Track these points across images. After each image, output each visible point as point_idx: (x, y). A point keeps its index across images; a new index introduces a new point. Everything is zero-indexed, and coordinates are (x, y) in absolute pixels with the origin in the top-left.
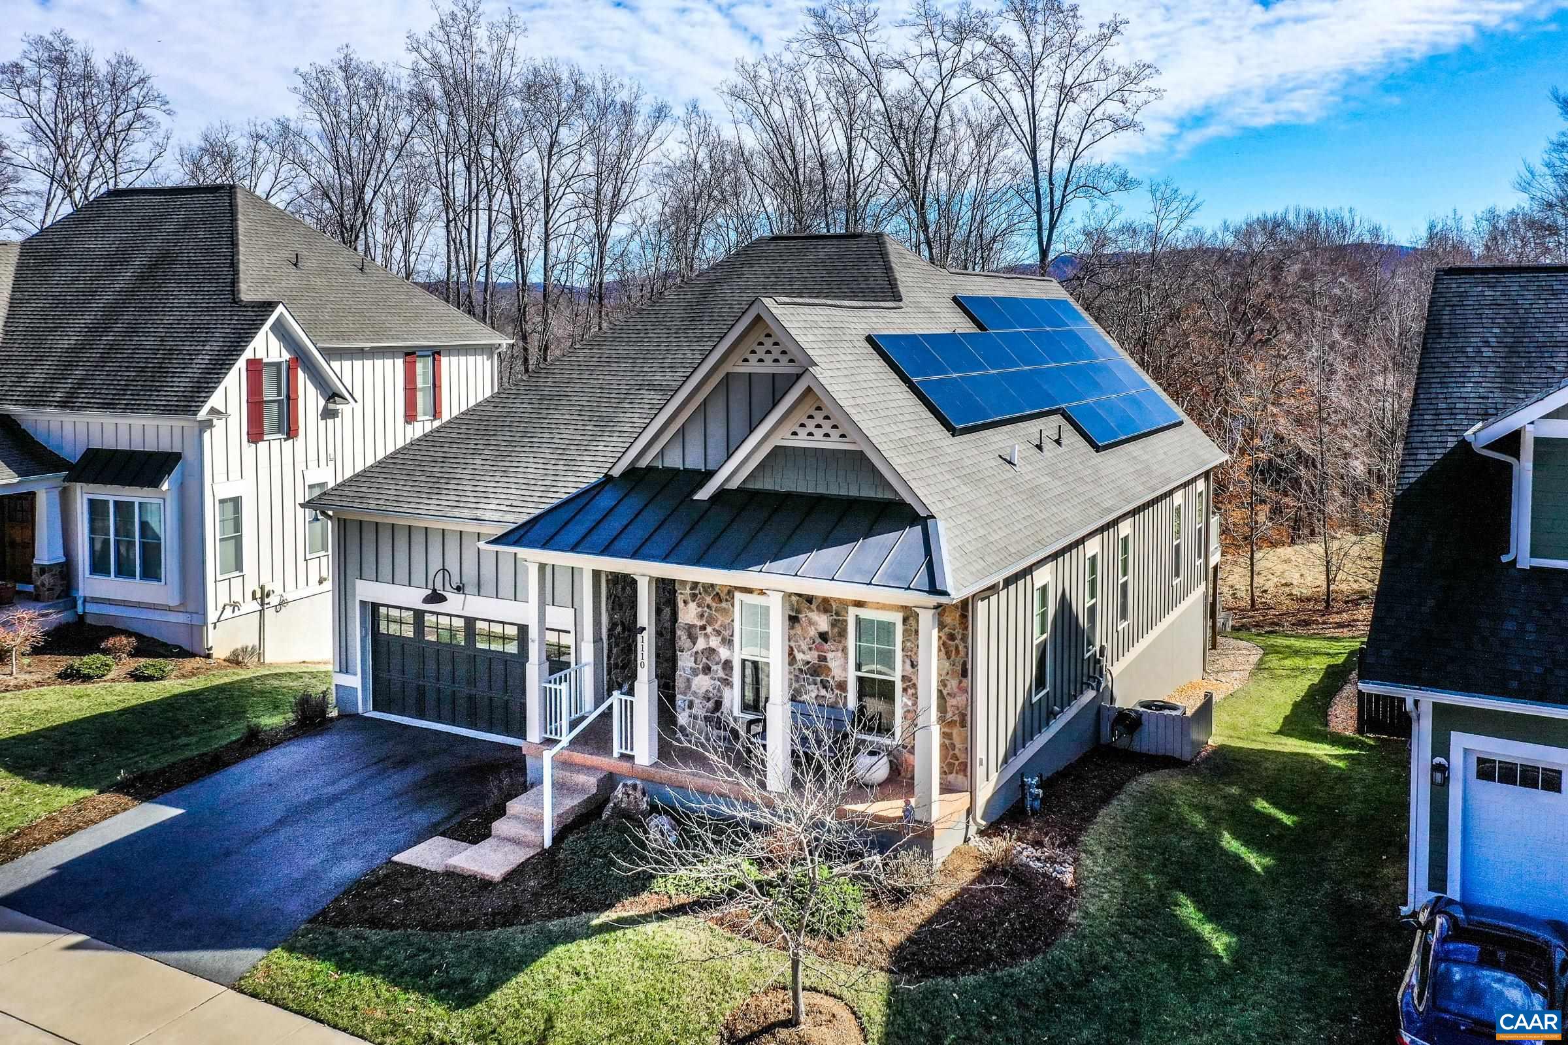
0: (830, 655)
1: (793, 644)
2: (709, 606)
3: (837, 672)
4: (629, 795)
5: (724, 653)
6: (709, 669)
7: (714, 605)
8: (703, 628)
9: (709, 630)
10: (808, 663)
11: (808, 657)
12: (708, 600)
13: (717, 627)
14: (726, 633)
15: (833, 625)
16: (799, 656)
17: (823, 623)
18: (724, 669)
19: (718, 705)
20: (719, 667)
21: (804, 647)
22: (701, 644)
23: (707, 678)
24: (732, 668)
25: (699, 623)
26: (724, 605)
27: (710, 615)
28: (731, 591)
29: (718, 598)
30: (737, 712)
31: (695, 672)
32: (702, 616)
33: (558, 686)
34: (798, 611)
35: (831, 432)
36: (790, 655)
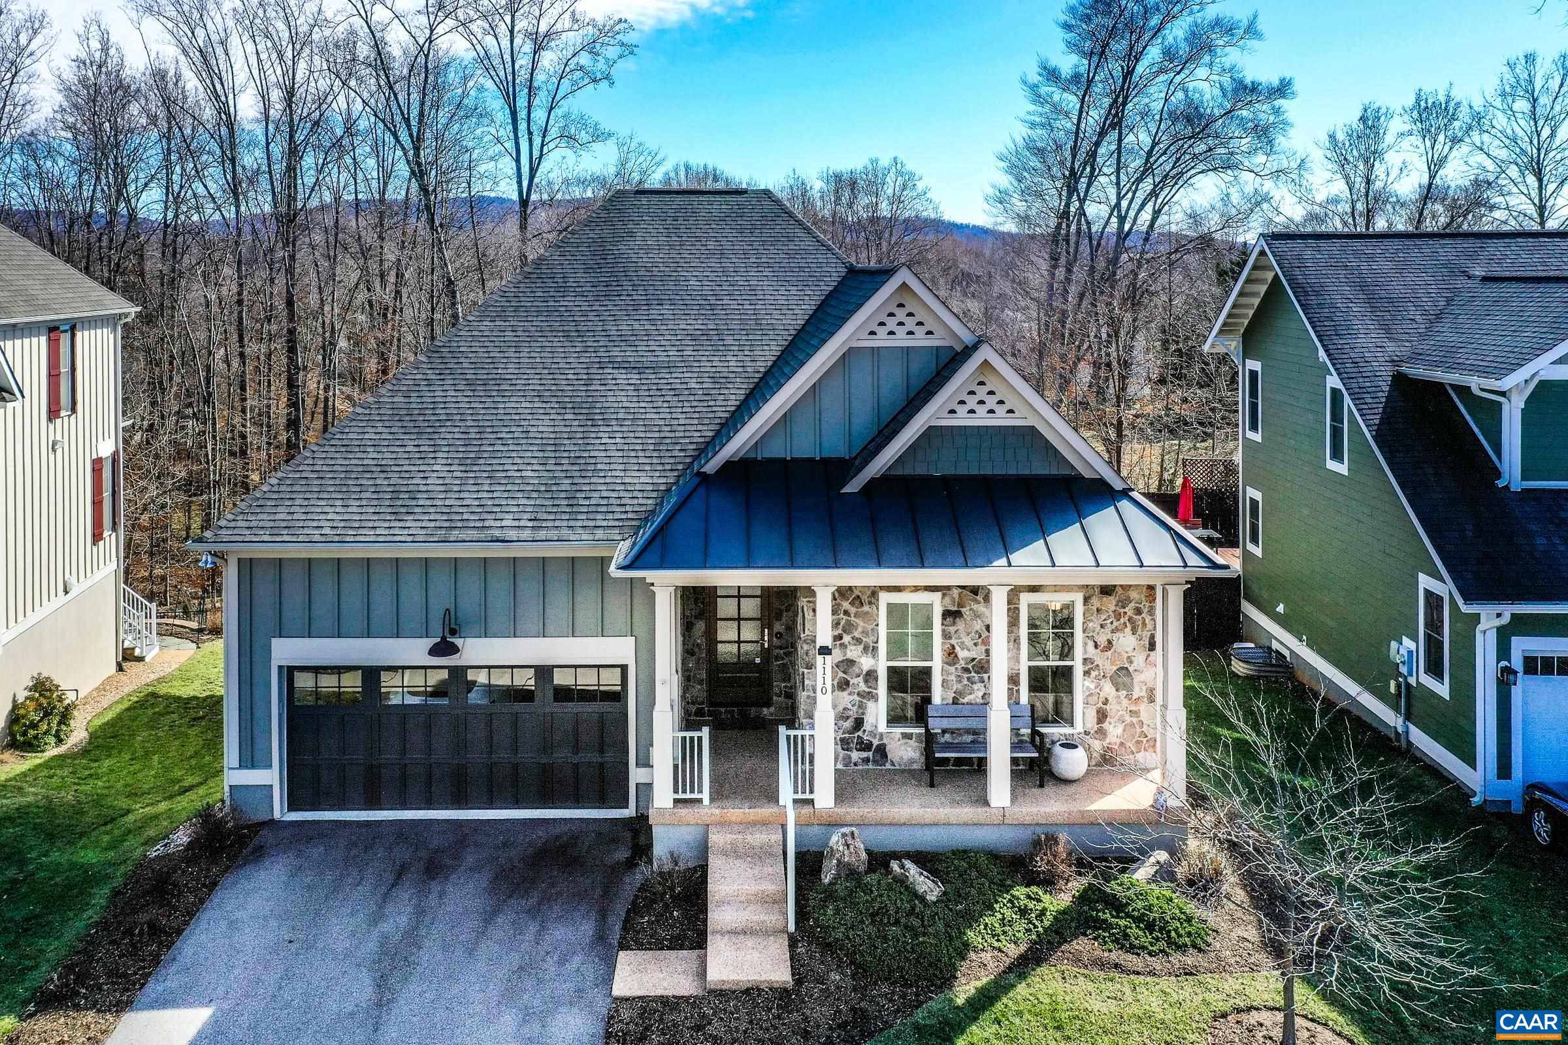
1: (953, 641)
2: (846, 613)
4: (848, 846)
5: (866, 663)
6: (847, 683)
7: (853, 610)
8: (839, 637)
9: (846, 639)
10: (973, 659)
11: (973, 654)
12: (845, 605)
13: (856, 634)
14: (869, 640)
16: (962, 654)
18: (866, 681)
19: (859, 723)
20: (861, 679)
21: (968, 641)
22: (836, 657)
23: (845, 694)
24: (876, 679)
25: (834, 633)
26: (866, 608)
27: (849, 623)
28: (874, 593)
29: (858, 601)
30: (882, 727)
32: (838, 624)
33: (696, 734)
34: (960, 605)
35: (997, 408)
36: (951, 655)
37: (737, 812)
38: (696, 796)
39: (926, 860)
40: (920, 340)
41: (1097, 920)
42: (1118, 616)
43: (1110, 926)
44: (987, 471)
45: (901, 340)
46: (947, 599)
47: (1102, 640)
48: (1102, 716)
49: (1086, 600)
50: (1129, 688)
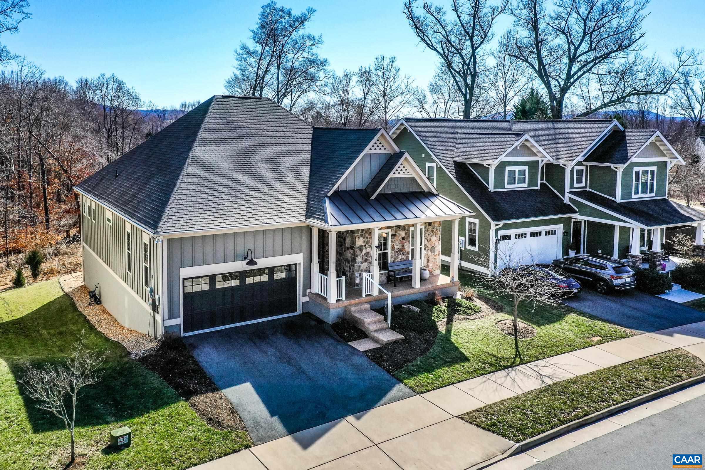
0: (405, 244)
1: (394, 243)
2: (367, 238)
3: (407, 249)
6: (367, 260)
8: (365, 246)
9: (367, 246)
10: (399, 248)
12: (367, 235)
15: (406, 234)
16: (396, 247)
17: (403, 234)
20: (371, 258)
21: (398, 243)
22: (364, 251)
23: (366, 263)
25: (364, 244)
27: (368, 241)
29: (370, 233)
31: (362, 263)
32: (365, 242)
33: (341, 278)
34: (396, 232)
35: (405, 171)
36: (393, 247)
37: (353, 301)
38: (341, 298)
39: (412, 303)
40: (383, 152)
41: (457, 310)
42: (432, 231)
43: (461, 311)
44: (402, 191)
45: (378, 152)
46: (393, 231)
47: (428, 239)
48: (428, 261)
49: (425, 227)
50: (434, 252)
